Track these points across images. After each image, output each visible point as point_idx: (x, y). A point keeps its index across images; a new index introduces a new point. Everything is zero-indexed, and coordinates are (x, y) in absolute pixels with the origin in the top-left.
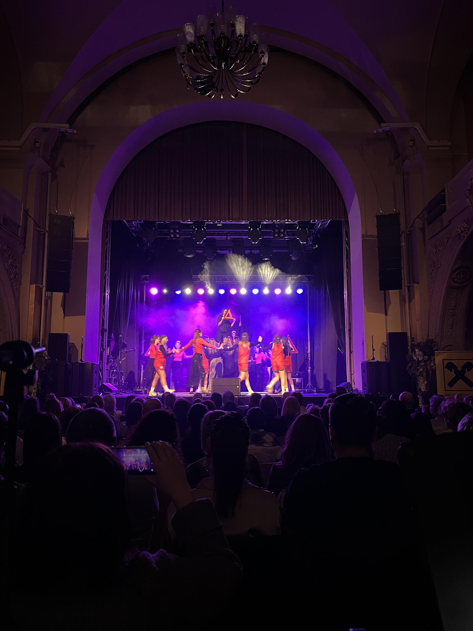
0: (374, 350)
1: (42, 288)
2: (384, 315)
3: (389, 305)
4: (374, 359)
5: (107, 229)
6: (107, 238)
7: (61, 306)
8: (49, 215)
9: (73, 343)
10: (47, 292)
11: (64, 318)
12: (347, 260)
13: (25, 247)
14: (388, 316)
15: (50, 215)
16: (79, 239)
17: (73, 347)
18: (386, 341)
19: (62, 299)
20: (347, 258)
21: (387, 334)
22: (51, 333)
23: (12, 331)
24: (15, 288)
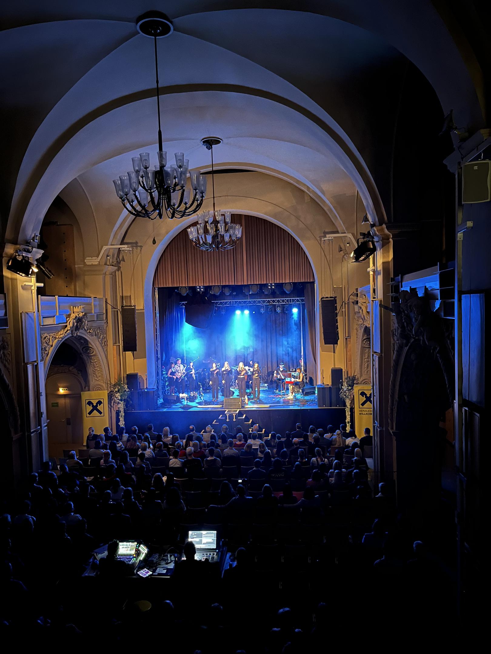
0: (324, 378)
2: (333, 353)
4: (323, 384)
9: (141, 377)
10: (123, 352)
11: (134, 360)
16: (138, 310)
18: (330, 373)
21: (331, 369)
22: (127, 374)
23: (106, 376)
24: (105, 350)
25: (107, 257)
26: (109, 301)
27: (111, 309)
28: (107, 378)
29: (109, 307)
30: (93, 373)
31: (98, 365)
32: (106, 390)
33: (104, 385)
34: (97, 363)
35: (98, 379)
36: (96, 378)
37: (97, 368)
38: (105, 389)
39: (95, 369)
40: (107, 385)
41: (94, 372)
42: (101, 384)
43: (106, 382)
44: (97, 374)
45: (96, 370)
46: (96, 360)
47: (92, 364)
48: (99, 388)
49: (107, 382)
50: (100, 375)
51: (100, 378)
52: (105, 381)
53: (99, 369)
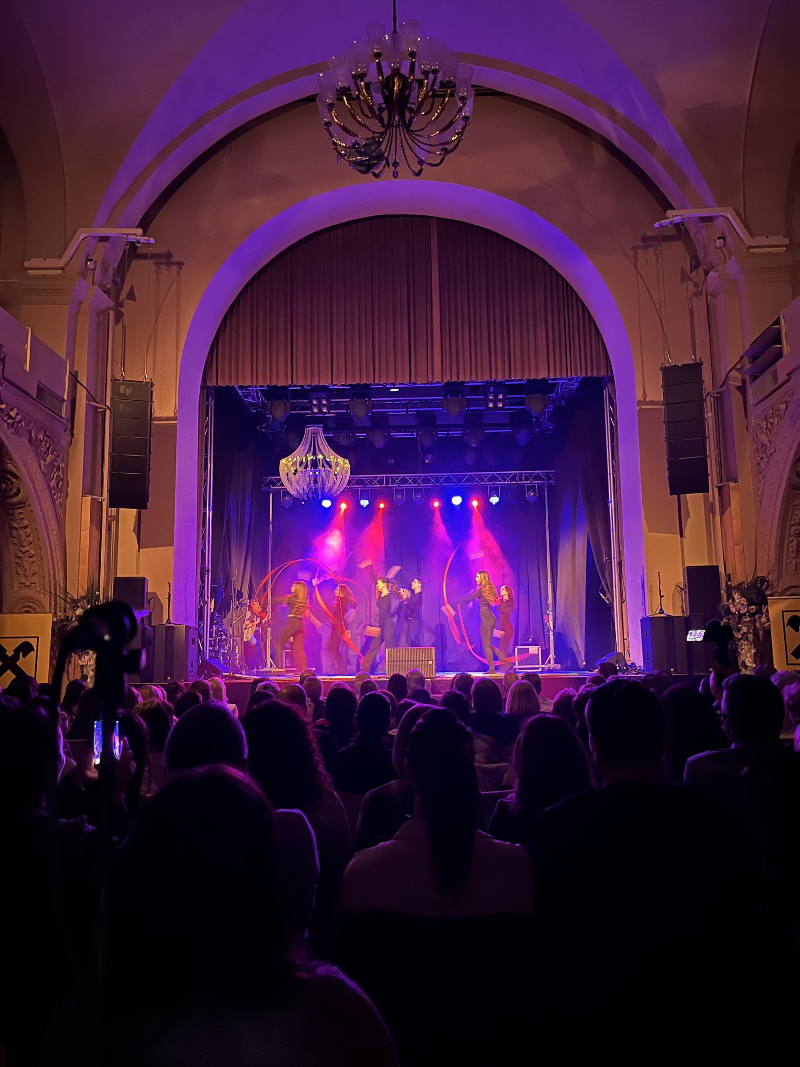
0: (663, 596)
1: (101, 503)
2: (679, 536)
3: (687, 520)
4: (662, 611)
5: (207, 402)
6: (207, 415)
7: (133, 532)
8: (111, 380)
9: (155, 593)
10: (110, 509)
11: (139, 551)
12: (613, 444)
13: (73, 435)
14: (685, 538)
15: (114, 380)
16: (161, 419)
17: (153, 599)
18: (682, 581)
19: (134, 520)
20: (612, 441)
21: (684, 570)
22: (118, 576)
23: (54, 574)
24: (57, 502)
25: (86, 264)
26: (83, 379)
27: (87, 400)
28: (55, 580)
29: (82, 394)
30: (17, 563)
31: (31, 539)
32: (50, 612)
33: (45, 600)
34: (28, 530)
35: (28, 583)
36: (23, 580)
37: (27, 548)
38: (48, 611)
39: (21, 551)
40: (53, 603)
41: (18, 561)
42: (37, 596)
43: (53, 592)
44: (26, 566)
45: (24, 553)
46: (26, 522)
47: (14, 532)
48: (30, 610)
49: (55, 590)
50: (36, 569)
51: (34, 579)
52: (47, 588)
53: (33, 552)
